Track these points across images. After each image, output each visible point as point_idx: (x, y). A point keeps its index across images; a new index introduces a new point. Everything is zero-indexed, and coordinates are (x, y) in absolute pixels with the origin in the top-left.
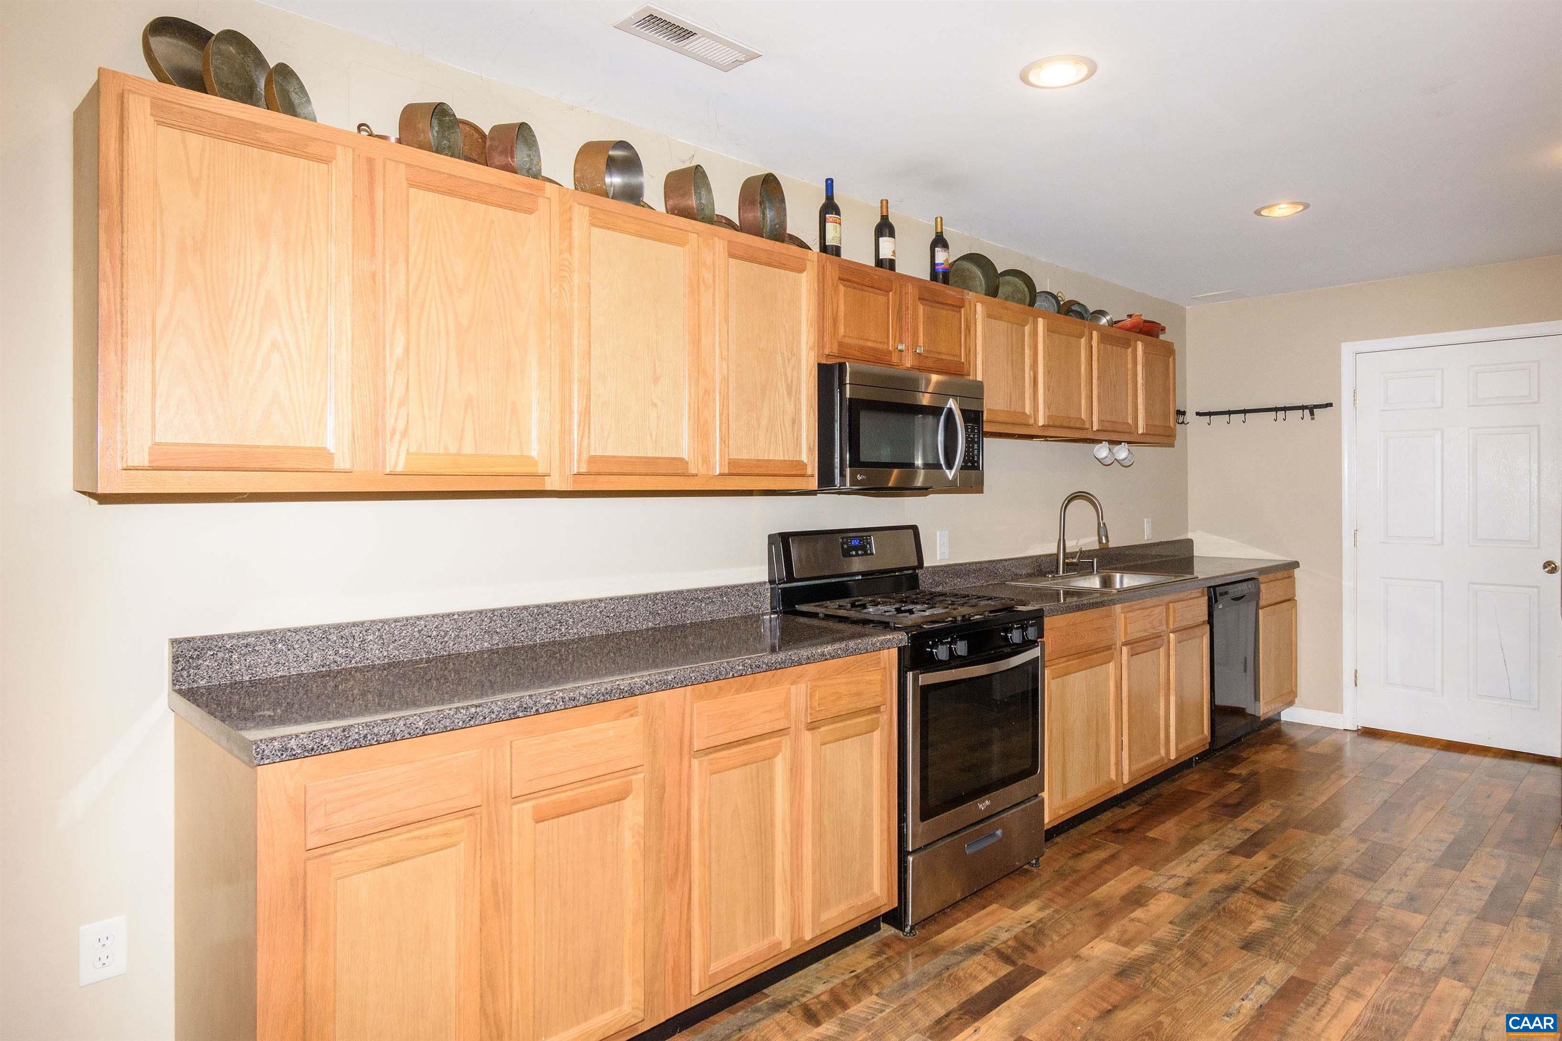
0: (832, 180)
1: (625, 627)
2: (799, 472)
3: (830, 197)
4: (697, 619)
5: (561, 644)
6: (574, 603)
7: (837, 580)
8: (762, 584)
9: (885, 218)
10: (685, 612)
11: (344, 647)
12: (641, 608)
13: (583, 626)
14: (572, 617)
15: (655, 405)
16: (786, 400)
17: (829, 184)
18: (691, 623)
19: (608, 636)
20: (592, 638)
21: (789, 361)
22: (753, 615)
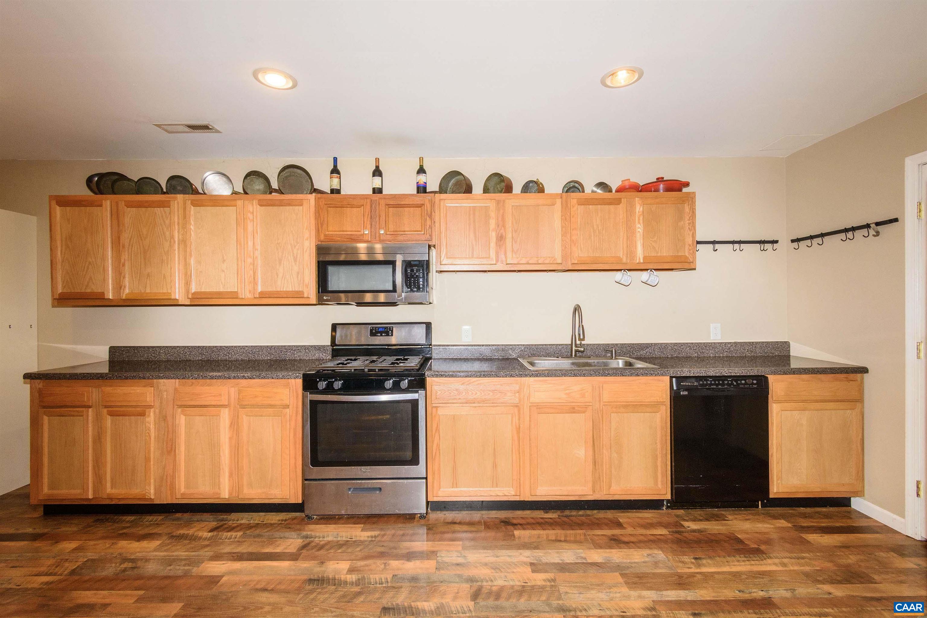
0: (336, 158)
1: (257, 357)
2: (301, 296)
3: (335, 166)
4: (292, 357)
5: (231, 361)
6: (235, 347)
7: (372, 347)
8: (328, 346)
9: (377, 167)
10: (286, 354)
11: (154, 353)
12: (264, 351)
13: (238, 356)
14: (234, 352)
15: (224, 271)
16: (293, 264)
17: (335, 160)
18: (289, 359)
19: (249, 361)
20: (242, 360)
21: (295, 247)
22: (323, 359)
